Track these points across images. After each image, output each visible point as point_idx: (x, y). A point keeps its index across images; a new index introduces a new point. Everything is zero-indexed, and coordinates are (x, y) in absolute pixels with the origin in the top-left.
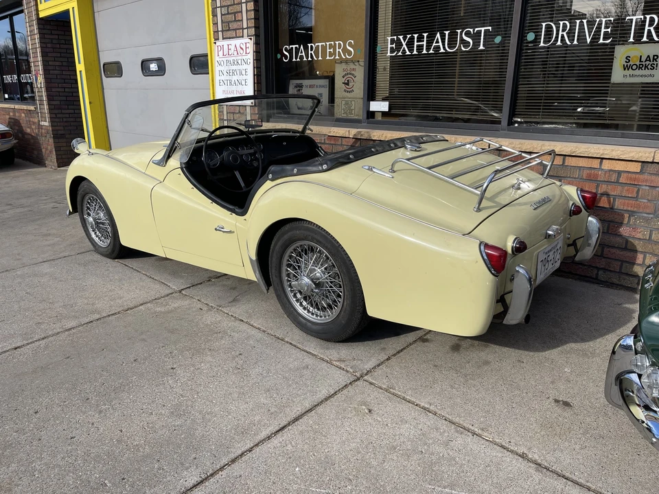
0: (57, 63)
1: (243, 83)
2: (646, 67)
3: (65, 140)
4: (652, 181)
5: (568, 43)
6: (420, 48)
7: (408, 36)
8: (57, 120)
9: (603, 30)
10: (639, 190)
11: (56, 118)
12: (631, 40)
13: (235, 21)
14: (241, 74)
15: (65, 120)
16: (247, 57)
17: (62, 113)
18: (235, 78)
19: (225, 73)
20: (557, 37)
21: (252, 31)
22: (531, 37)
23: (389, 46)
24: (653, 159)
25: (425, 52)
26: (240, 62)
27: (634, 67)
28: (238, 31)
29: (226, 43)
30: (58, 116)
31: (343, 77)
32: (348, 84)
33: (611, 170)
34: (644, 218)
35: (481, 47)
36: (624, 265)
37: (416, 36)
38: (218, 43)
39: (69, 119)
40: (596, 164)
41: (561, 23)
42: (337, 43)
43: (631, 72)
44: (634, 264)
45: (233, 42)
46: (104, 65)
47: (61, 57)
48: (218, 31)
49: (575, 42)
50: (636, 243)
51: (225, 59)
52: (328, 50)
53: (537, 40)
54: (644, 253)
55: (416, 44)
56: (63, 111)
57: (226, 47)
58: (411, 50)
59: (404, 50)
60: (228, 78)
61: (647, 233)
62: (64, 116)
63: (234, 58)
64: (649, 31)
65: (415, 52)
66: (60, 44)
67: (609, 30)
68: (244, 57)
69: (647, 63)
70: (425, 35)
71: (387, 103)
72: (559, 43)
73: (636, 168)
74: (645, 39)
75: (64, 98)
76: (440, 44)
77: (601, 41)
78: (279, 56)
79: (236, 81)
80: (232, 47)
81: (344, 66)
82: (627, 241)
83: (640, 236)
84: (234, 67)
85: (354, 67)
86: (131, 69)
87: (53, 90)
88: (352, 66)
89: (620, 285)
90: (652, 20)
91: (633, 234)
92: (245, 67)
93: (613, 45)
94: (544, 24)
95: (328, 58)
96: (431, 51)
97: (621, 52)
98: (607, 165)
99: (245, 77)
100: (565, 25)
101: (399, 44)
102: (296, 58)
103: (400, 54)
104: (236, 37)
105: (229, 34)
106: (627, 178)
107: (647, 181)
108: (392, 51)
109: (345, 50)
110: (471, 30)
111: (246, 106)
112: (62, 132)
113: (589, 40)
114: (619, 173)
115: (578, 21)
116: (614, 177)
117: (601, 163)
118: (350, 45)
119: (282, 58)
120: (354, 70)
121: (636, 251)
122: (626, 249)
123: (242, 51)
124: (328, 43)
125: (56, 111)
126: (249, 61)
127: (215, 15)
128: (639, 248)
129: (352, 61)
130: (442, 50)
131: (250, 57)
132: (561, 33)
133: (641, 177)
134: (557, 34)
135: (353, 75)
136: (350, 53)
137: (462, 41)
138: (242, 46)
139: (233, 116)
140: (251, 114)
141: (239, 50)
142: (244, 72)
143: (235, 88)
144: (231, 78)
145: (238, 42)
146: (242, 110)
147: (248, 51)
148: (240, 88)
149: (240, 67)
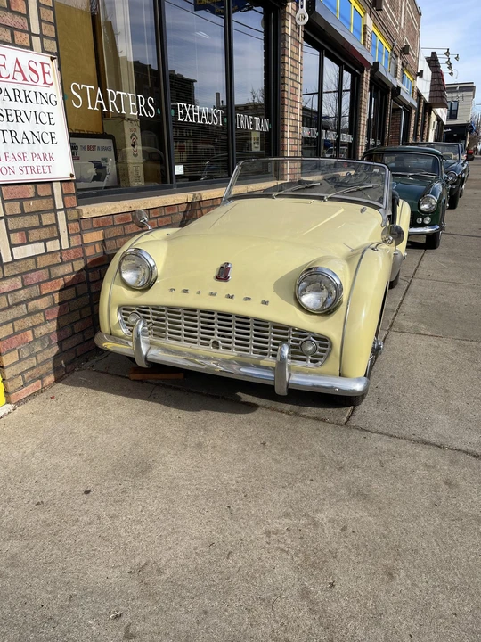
1: (47, 138)
2: (257, 143)
6: (196, 118)
7: (189, 106)
13: (10, 10)
14: (38, 120)
16: (48, 91)
18: (21, 128)
21: (54, 46)
25: (199, 122)
26: (32, 96)
28: (17, 33)
31: (131, 138)
32: (134, 147)
35: (221, 124)
37: (193, 107)
45: (9, 54)
55: (194, 113)
58: (192, 119)
59: (188, 118)
60: (7, 126)
63: (15, 86)
64: (259, 125)
65: (194, 121)
68: (43, 90)
70: (198, 107)
71: (183, 167)
76: (205, 117)
79: (29, 136)
80: (10, 64)
81: (130, 125)
84: (20, 106)
88: (134, 125)
92: (46, 108)
94: (237, 115)
96: (202, 122)
99: (48, 128)
101: (185, 112)
103: (186, 121)
111: (51, 182)
123: (35, 77)
126: (53, 99)
130: (206, 123)
137: (214, 117)
138: (32, 65)
139: (22, 207)
140: (64, 196)
141: (28, 73)
142: (45, 119)
143: (25, 148)
144: (12, 126)
145: (25, 57)
146: (43, 191)
147: (49, 80)
148: (39, 148)
149: (35, 107)
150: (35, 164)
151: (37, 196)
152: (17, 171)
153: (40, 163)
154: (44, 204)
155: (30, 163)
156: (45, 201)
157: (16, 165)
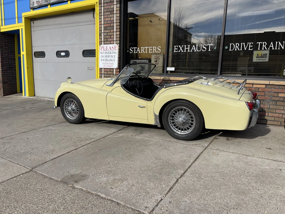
0: (7, 51)
1: (113, 60)
2: (263, 57)
3: (7, 84)
4: (269, 90)
5: (239, 50)
6: (187, 50)
7: (183, 46)
8: (4, 75)
9: (250, 46)
10: (265, 93)
11: (4, 74)
12: (259, 49)
13: (110, 38)
14: (112, 57)
15: (8, 75)
16: (115, 51)
17: (7, 73)
18: (109, 58)
19: (104, 57)
20: (235, 48)
21: (119, 42)
22: (226, 48)
23: (175, 49)
24: (269, 83)
25: (189, 51)
26: (112, 53)
27: (260, 57)
28: (111, 42)
29: (105, 46)
30: (5, 74)
31: (155, 59)
32: (156, 61)
33: (256, 88)
34: (267, 101)
35: (209, 50)
36: (262, 116)
37: (185, 46)
38: (101, 46)
39: (10, 75)
40: (251, 86)
41: (236, 44)
42: (154, 47)
43: (259, 58)
44: (265, 116)
45: (109, 46)
46: (35, 53)
47: (8, 49)
48: (102, 41)
49: (241, 50)
50: (265, 109)
51: (104, 52)
52: (150, 50)
53: (229, 49)
54: (268, 112)
55: (185, 48)
56: (8, 72)
57: (105, 47)
58: (184, 50)
59: (181, 50)
60: (106, 58)
61: (268, 106)
62: (8, 74)
63: (109, 51)
64: (264, 47)
65: (185, 51)
66: (8, 43)
67: (252, 46)
68: (114, 51)
69: (264, 56)
70: (189, 46)
71: (174, 68)
72: (236, 50)
73: (264, 86)
74: (263, 49)
75: (8, 66)
76: (195, 49)
77: (249, 49)
78: (128, 51)
79: (110, 60)
80: (108, 47)
81: (155, 55)
82: (262, 109)
83: (266, 107)
84: (109, 55)
85: (159, 56)
86: (51, 55)
87: (4, 62)
88: (158, 55)
89: (261, 123)
90: (265, 44)
91: (264, 107)
92: (114, 54)
93: (253, 50)
94: (231, 44)
95: (150, 52)
96: (191, 51)
97: (255, 53)
98: (255, 86)
99: (114, 58)
100: (237, 45)
101: (179, 48)
102: (136, 52)
103: (179, 51)
104: (110, 44)
105: (107, 42)
106: (261, 90)
107: (267, 90)
108: (176, 50)
109: (157, 50)
110: (206, 45)
111: (113, 69)
112: (6, 81)
113: (245, 49)
114: (259, 88)
115: (242, 44)
116: (257, 90)
117: (253, 85)
118: (159, 48)
119: (129, 52)
120: (159, 57)
121: (265, 112)
122: (262, 111)
123: (113, 49)
124: (150, 47)
125: (4, 72)
127: (100, 35)
128: (266, 111)
129: (158, 54)
130: (195, 51)
131: (117, 51)
132: (236, 47)
133: (266, 89)
134: (235, 47)
135: (158, 58)
136: (159, 51)
137: (202, 48)
138: (113, 47)
139: (107, 73)
140: (116, 72)
141: (112, 48)
142: (113, 56)
143: (109, 62)
144: (107, 58)
145: (111, 45)
146: (111, 70)
147: (116, 49)
148: (111, 62)
149: (112, 55)
150: (110, 65)
151: (110, 71)
152: (106, 66)
153: (111, 65)
154: (111, 73)
155: (109, 65)
156: (111, 72)
157: (106, 65)
